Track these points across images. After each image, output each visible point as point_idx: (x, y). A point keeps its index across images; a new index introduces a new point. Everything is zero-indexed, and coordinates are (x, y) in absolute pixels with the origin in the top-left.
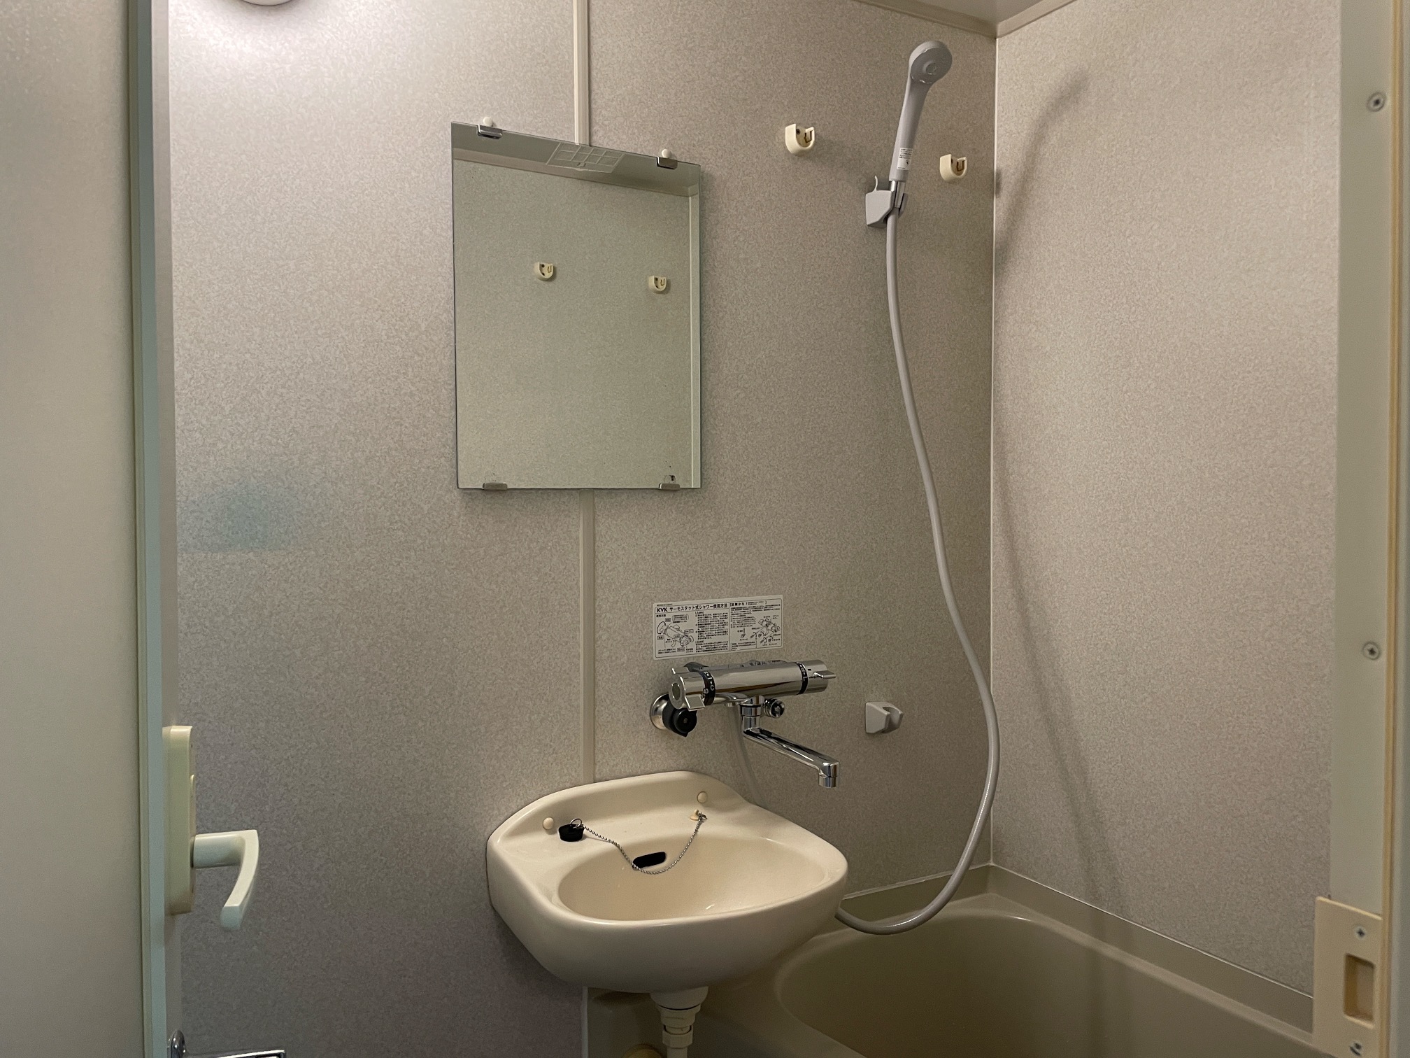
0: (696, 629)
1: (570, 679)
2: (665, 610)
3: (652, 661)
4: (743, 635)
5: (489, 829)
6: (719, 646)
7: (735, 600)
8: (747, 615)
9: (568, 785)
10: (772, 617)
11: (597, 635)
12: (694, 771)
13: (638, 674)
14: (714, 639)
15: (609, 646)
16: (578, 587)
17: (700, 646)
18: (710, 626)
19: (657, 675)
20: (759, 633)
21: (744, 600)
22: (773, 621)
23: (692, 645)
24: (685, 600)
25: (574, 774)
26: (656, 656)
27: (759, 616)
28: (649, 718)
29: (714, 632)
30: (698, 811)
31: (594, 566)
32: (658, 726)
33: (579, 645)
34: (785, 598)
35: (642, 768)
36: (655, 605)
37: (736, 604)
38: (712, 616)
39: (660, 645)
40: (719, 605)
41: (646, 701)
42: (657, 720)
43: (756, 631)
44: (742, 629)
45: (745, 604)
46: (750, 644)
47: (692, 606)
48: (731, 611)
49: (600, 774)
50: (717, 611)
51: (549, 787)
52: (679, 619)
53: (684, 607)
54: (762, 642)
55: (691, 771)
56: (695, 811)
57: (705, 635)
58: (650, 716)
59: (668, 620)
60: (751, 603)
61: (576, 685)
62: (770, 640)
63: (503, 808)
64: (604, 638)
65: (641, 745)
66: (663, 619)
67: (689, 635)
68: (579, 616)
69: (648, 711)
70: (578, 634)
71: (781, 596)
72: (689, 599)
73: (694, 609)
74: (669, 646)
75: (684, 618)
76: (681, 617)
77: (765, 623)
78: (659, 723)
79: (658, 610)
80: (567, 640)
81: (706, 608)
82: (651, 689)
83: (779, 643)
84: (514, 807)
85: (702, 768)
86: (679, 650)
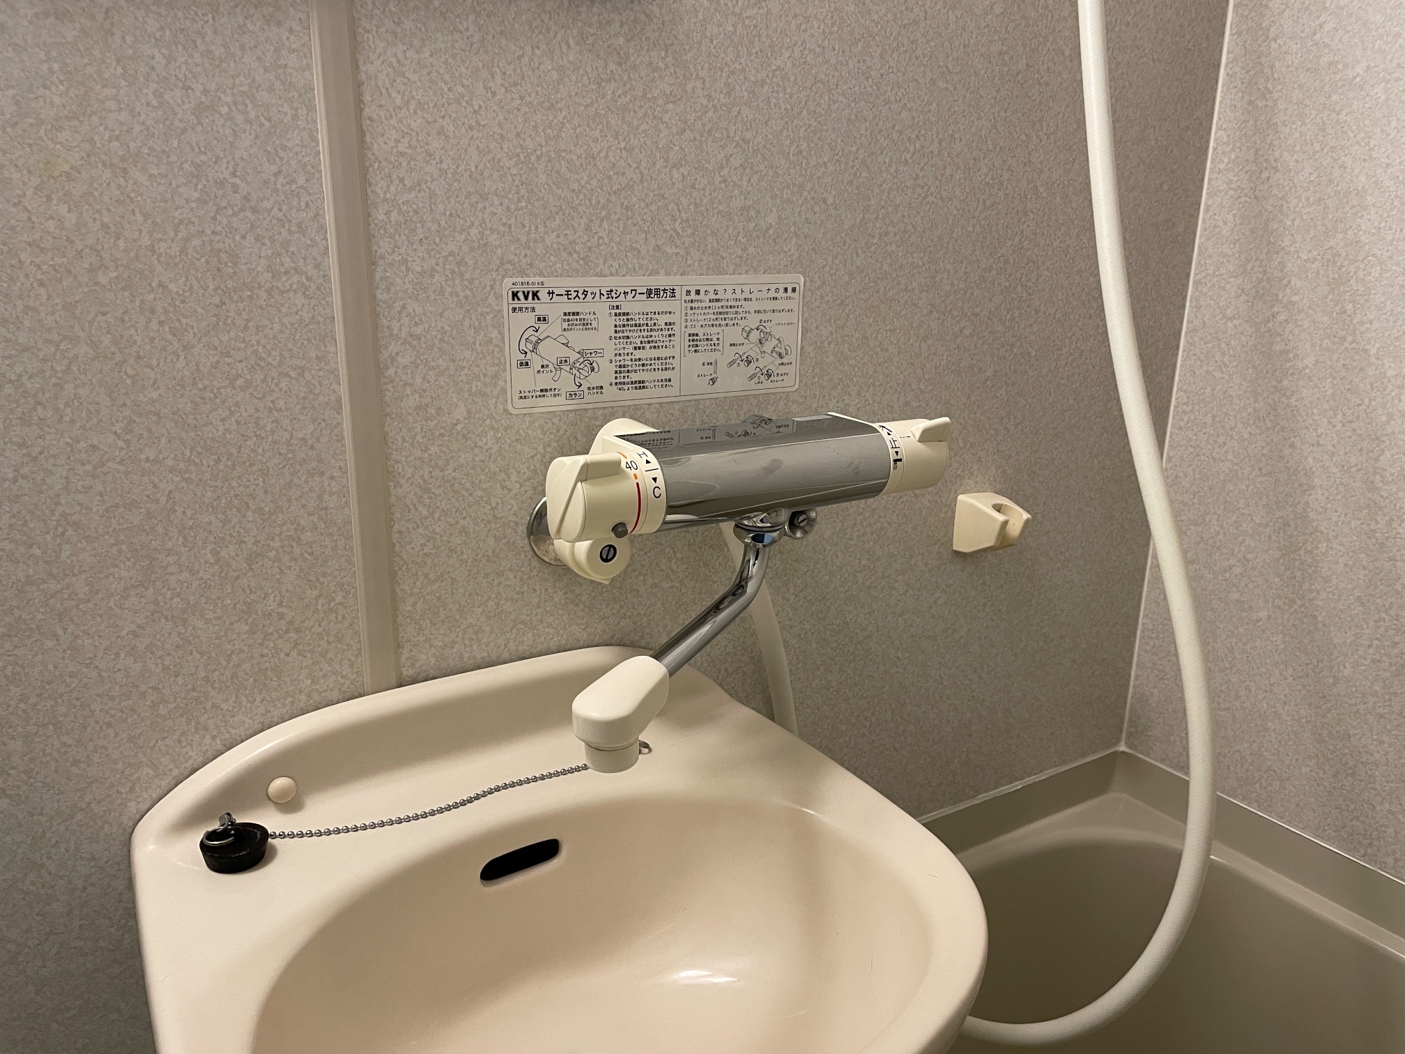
1: (320, 461)
5: (132, 807)
9: (335, 695)
11: (385, 354)
15: (418, 380)
16: (322, 228)
25: (346, 670)
31: (364, 172)
33: (337, 377)
35: (512, 646)
49: (413, 665)
51: (284, 705)
61: (336, 473)
63: (165, 760)
64: (404, 360)
68: (329, 305)
70: (332, 349)
80: (302, 363)
84: (195, 756)
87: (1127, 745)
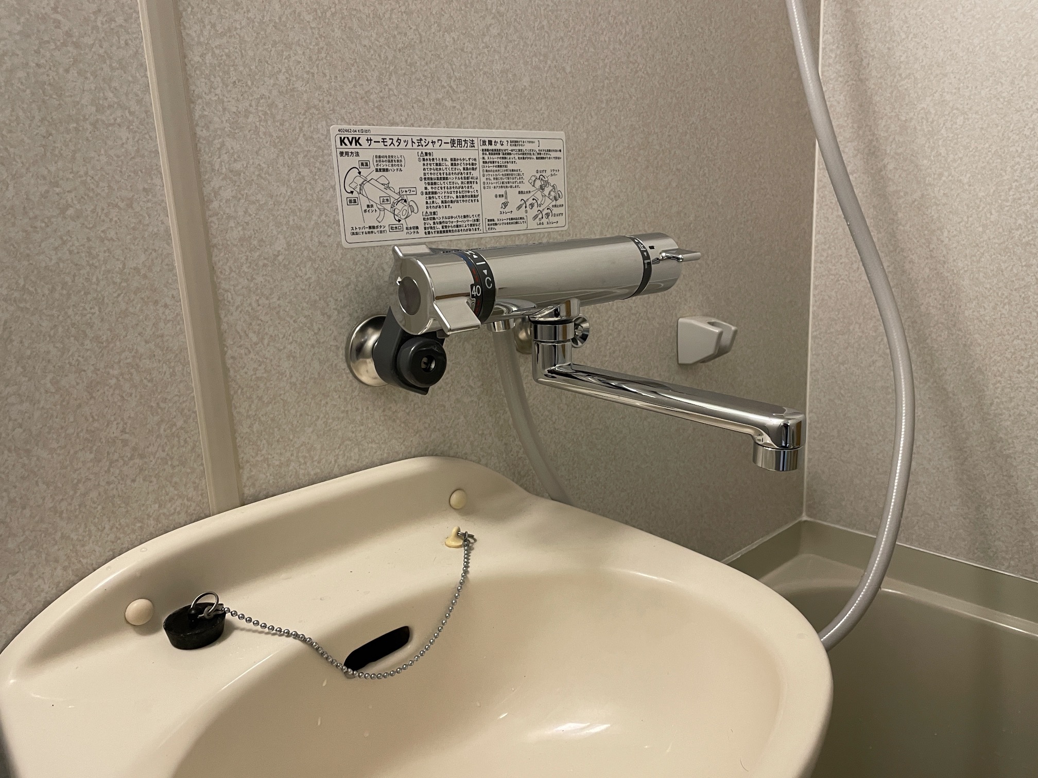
0: (421, 186)
1: (153, 289)
2: (357, 141)
3: (340, 251)
4: (505, 205)
6: (465, 224)
7: (487, 134)
8: (510, 166)
9: (183, 517)
10: (548, 173)
11: (207, 190)
12: (436, 455)
13: (314, 278)
14: (457, 210)
15: (241, 213)
17: (431, 222)
18: (446, 184)
19: (353, 278)
20: (531, 201)
21: (501, 135)
22: (552, 181)
23: (416, 220)
24: (397, 125)
25: (191, 493)
26: (347, 240)
27: (528, 168)
28: (344, 365)
29: (454, 195)
30: (459, 530)
32: (365, 378)
33: (165, 208)
34: (568, 138)
35: (341, 461)
36: (334, 129)
37: (490, 143)
38: (449, 163)
39: (353, 217)
40: (459, 141)
41: (335, 333)
42: (363, 369)
43: (525, 197)
44: (502, 191)
45: (505, 143)
46: (514, 221)
47: (409, 139)
48: (481, 156)
49: (253, 485)
50: (458, 153)
51: (133, 531)
52: (387, 164)
53: (395, 138)
54: (535, 217)
55: (432, 454)
56: (454, 530)
57: (439, 201)
58: (347, 361)
59: (365, 164)
60: (515, 143)
61: (169, 302)
62: (548, 215)
64: (225, 195)
65: (333, 419)
66: (354, 161)
67: (409, 198)
68: (153, 139)
69: (342, 352)
70: (159, 182)
71: (561, 134)
72: (404, 123)
73: (415, 146)
74: (371, 219)
75: (395, 163)
76: (391, 159)
77: (538, 183)
78: (368, 372)
79: (342, 141)
80: (130, 195)
81: (437, 144)
82: (345, 307)
83: (561, 220)
85: (450, 448)
86: (393, 228)
87: (809, 516)
